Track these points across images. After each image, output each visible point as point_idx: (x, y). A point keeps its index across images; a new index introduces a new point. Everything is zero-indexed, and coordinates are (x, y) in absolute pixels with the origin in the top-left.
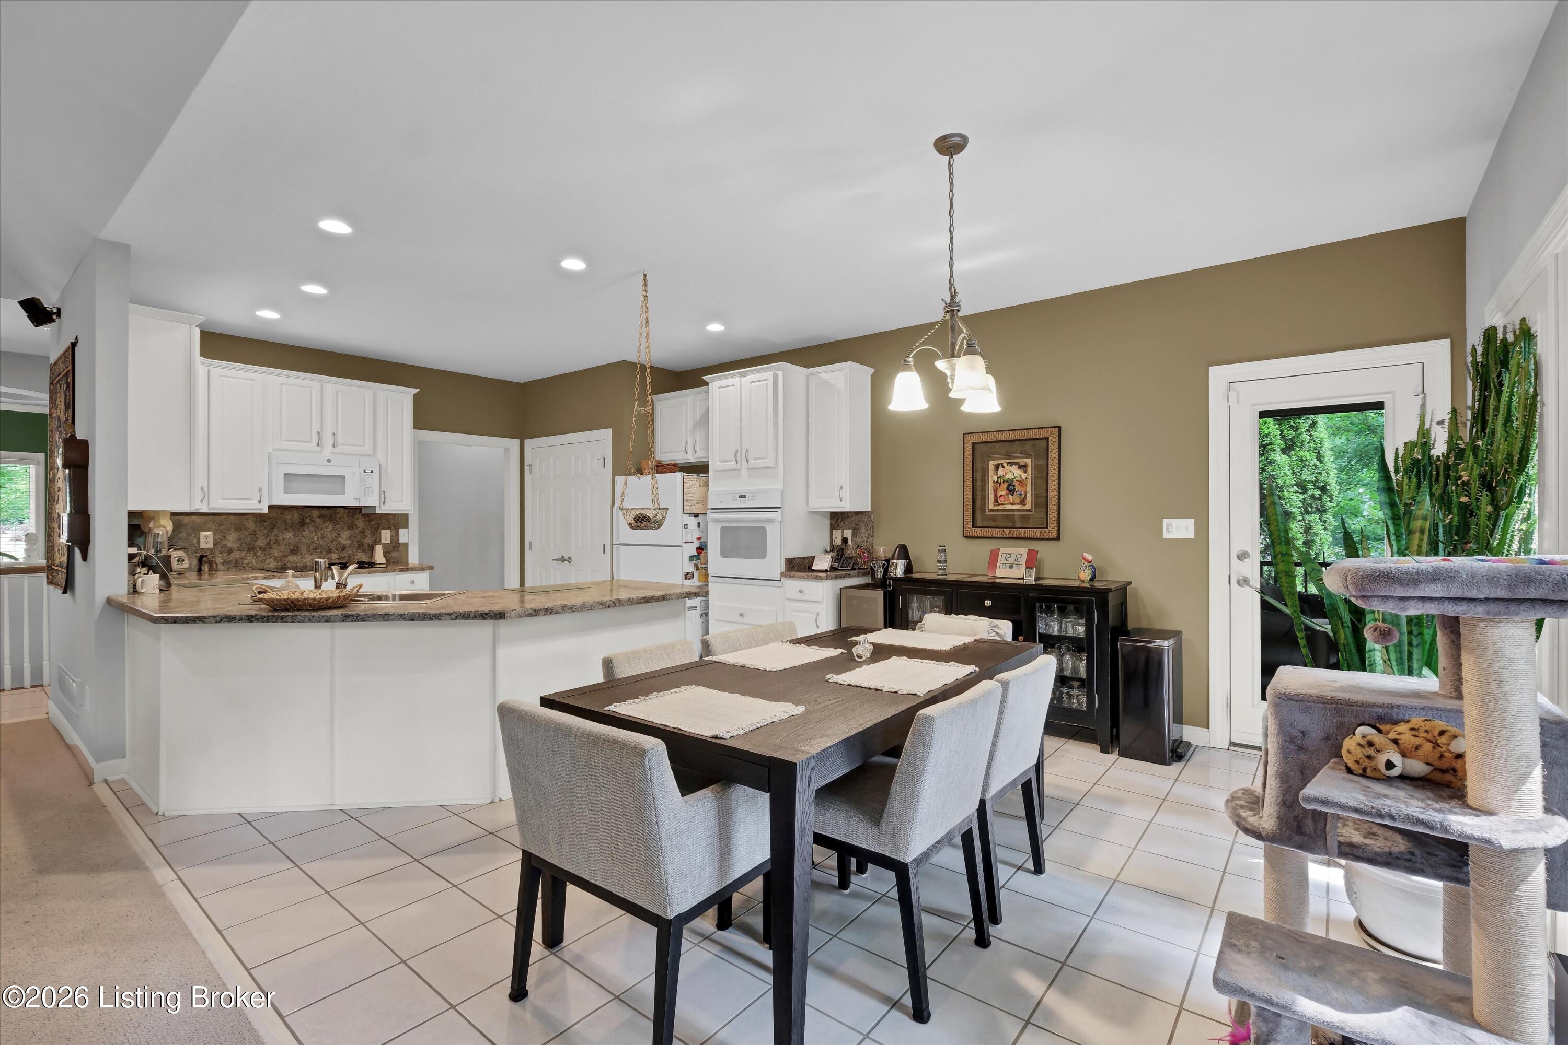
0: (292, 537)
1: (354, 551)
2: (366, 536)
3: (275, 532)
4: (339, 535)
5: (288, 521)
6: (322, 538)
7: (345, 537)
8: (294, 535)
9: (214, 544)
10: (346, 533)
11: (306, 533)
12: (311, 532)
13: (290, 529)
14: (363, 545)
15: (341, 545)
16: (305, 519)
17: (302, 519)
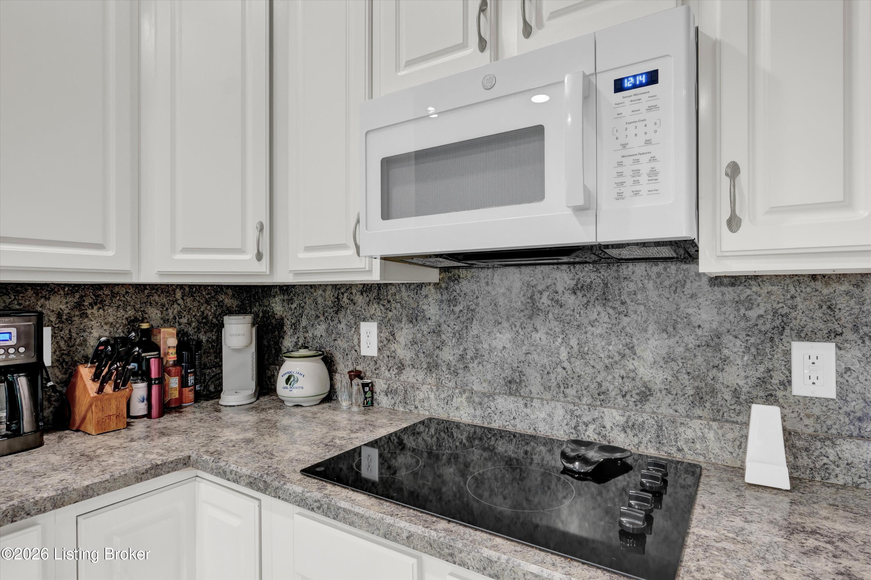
0: (508, 346)
1: (681, 408)
2: (725, 360)
3: (475, 329)
4: (632, 348)
5: (501, 301)
6: (582, 355)
7: (648, 356)
8: (514, 340)
9: (379, 349)
10: (653, 343)
11: (540, 336)
12: (551, 334)
13: (506, 324)
14: (713, 392)
15: (639, 384)
16: (537, 296)
17: (531, 297)
